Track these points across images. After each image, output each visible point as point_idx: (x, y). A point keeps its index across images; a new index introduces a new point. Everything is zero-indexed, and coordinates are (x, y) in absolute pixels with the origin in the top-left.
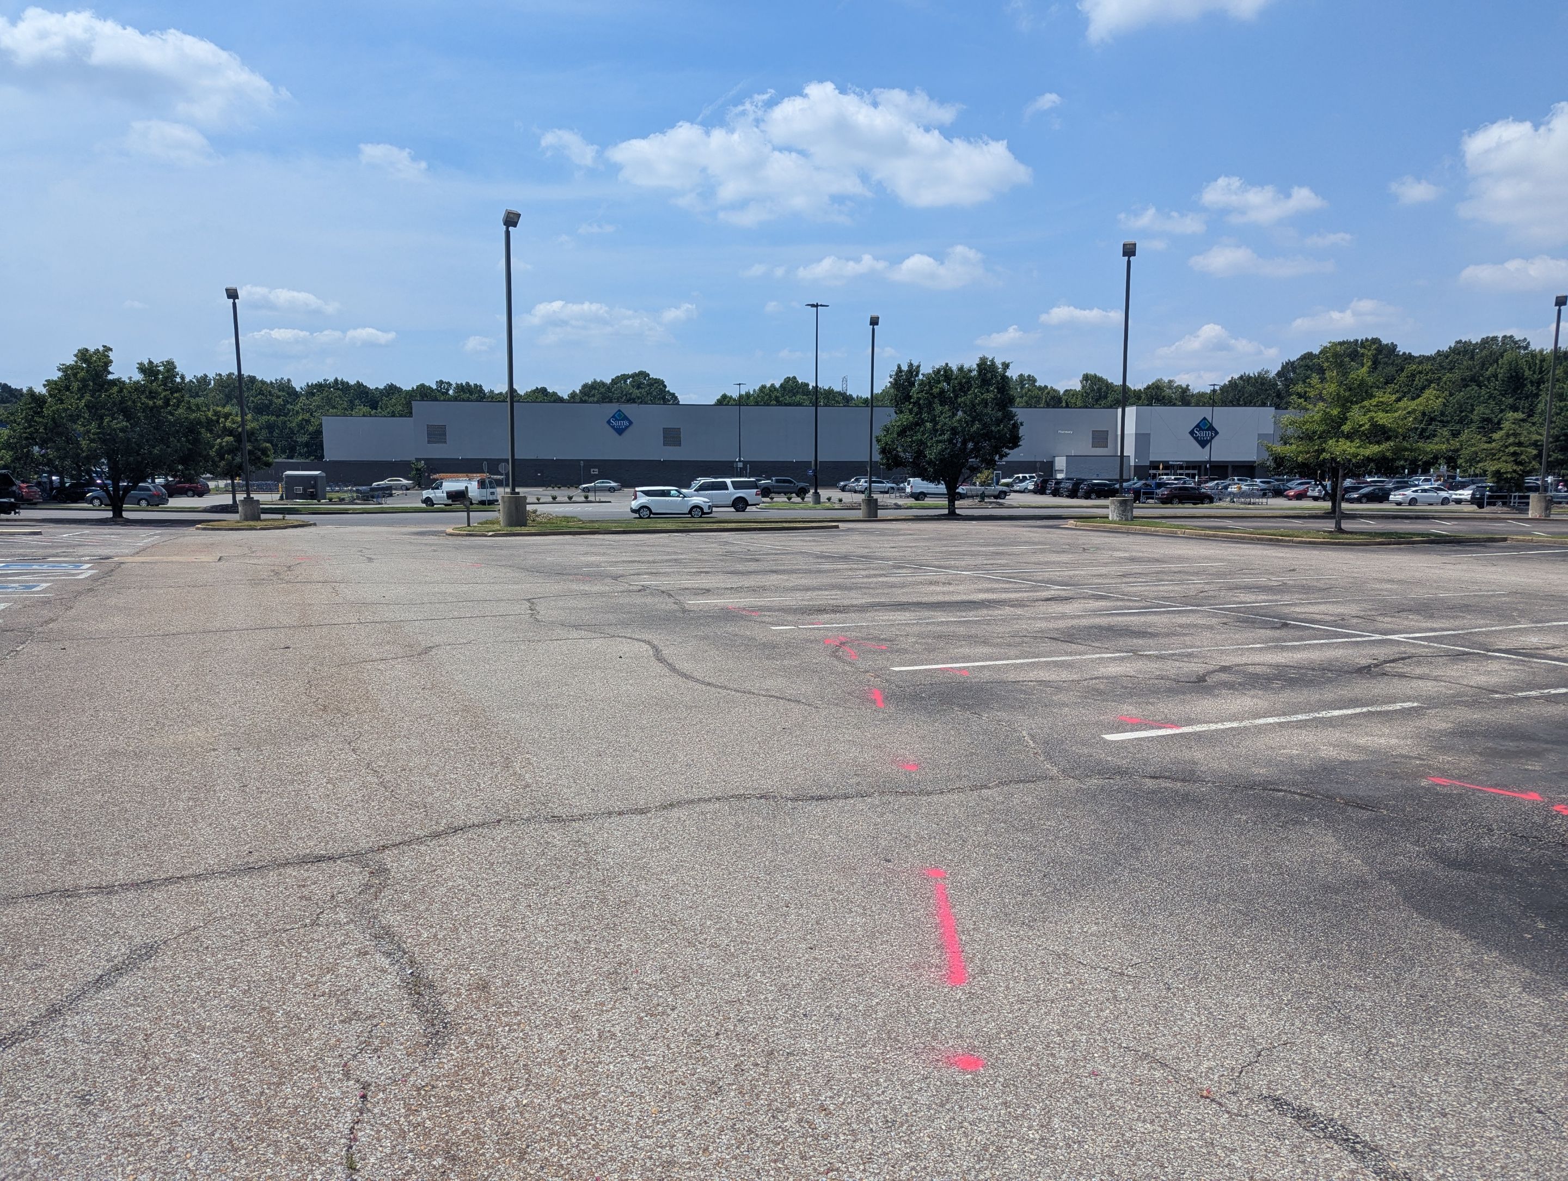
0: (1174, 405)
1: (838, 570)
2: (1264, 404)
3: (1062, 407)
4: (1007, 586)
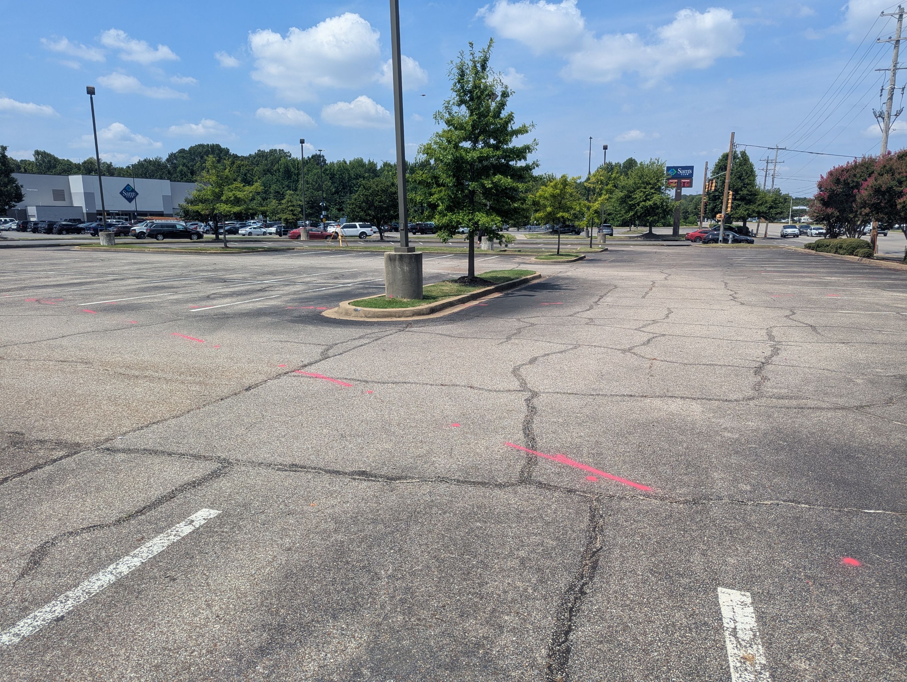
0: (104, 175)
2: (161, 178)
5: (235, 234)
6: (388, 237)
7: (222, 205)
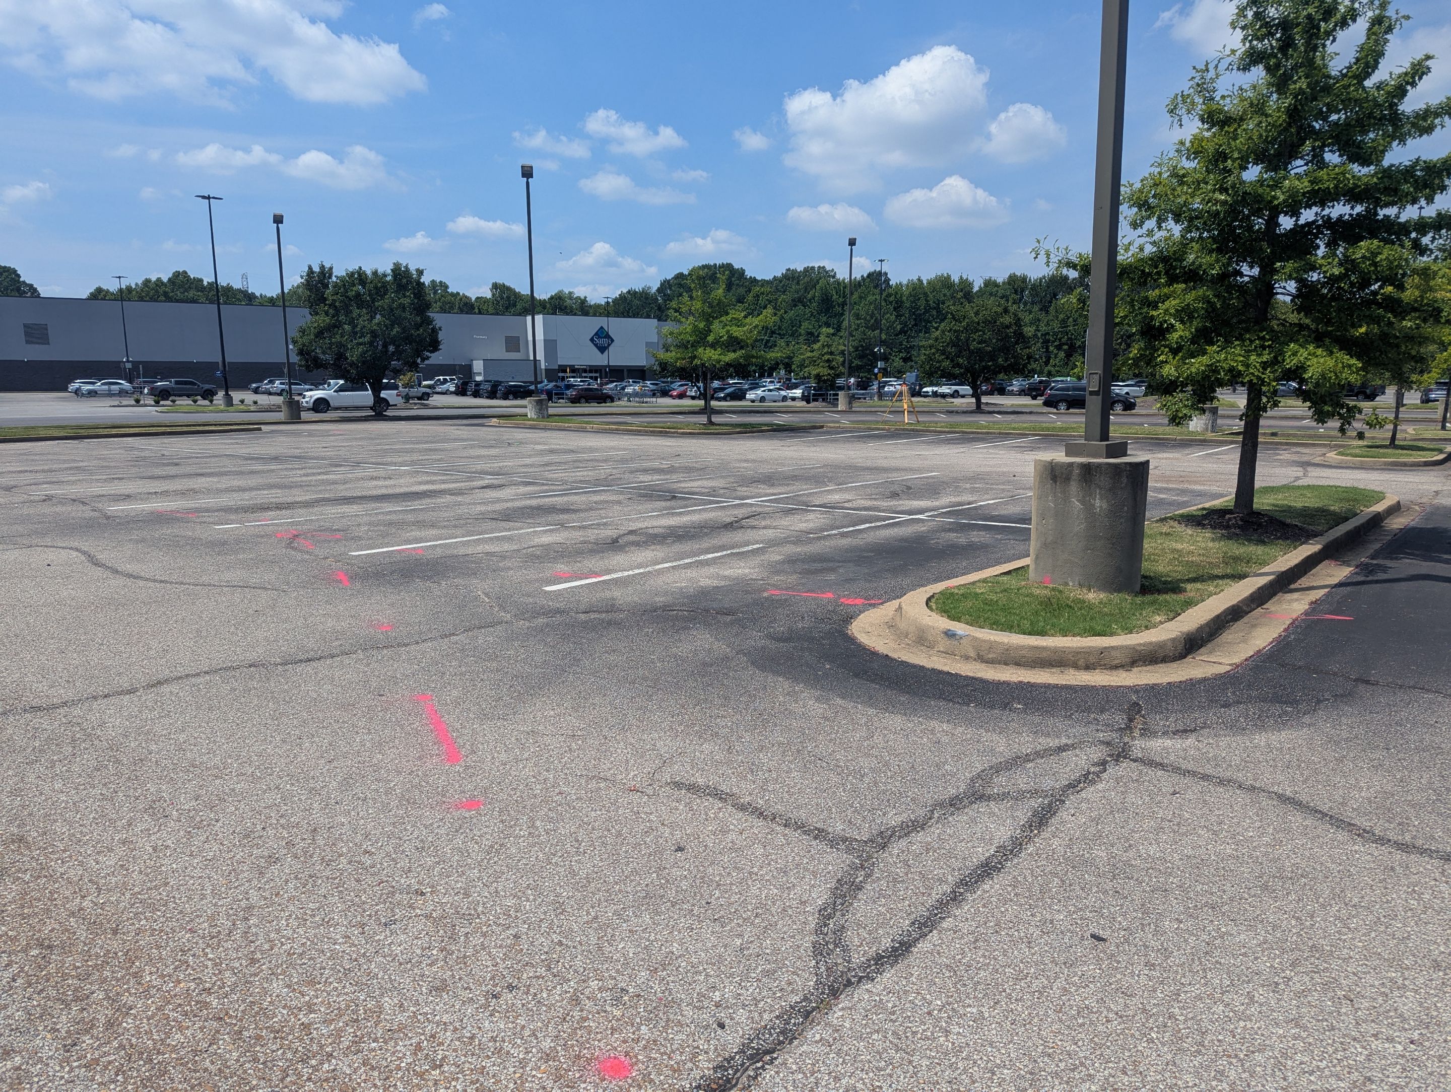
0: (575, 314)
1: (273, 471)
2: (648, 317)
3: (475, 313)
4: (445, 478)
5: (740, 400)
6: (987, 404)
7: (708, 349)
